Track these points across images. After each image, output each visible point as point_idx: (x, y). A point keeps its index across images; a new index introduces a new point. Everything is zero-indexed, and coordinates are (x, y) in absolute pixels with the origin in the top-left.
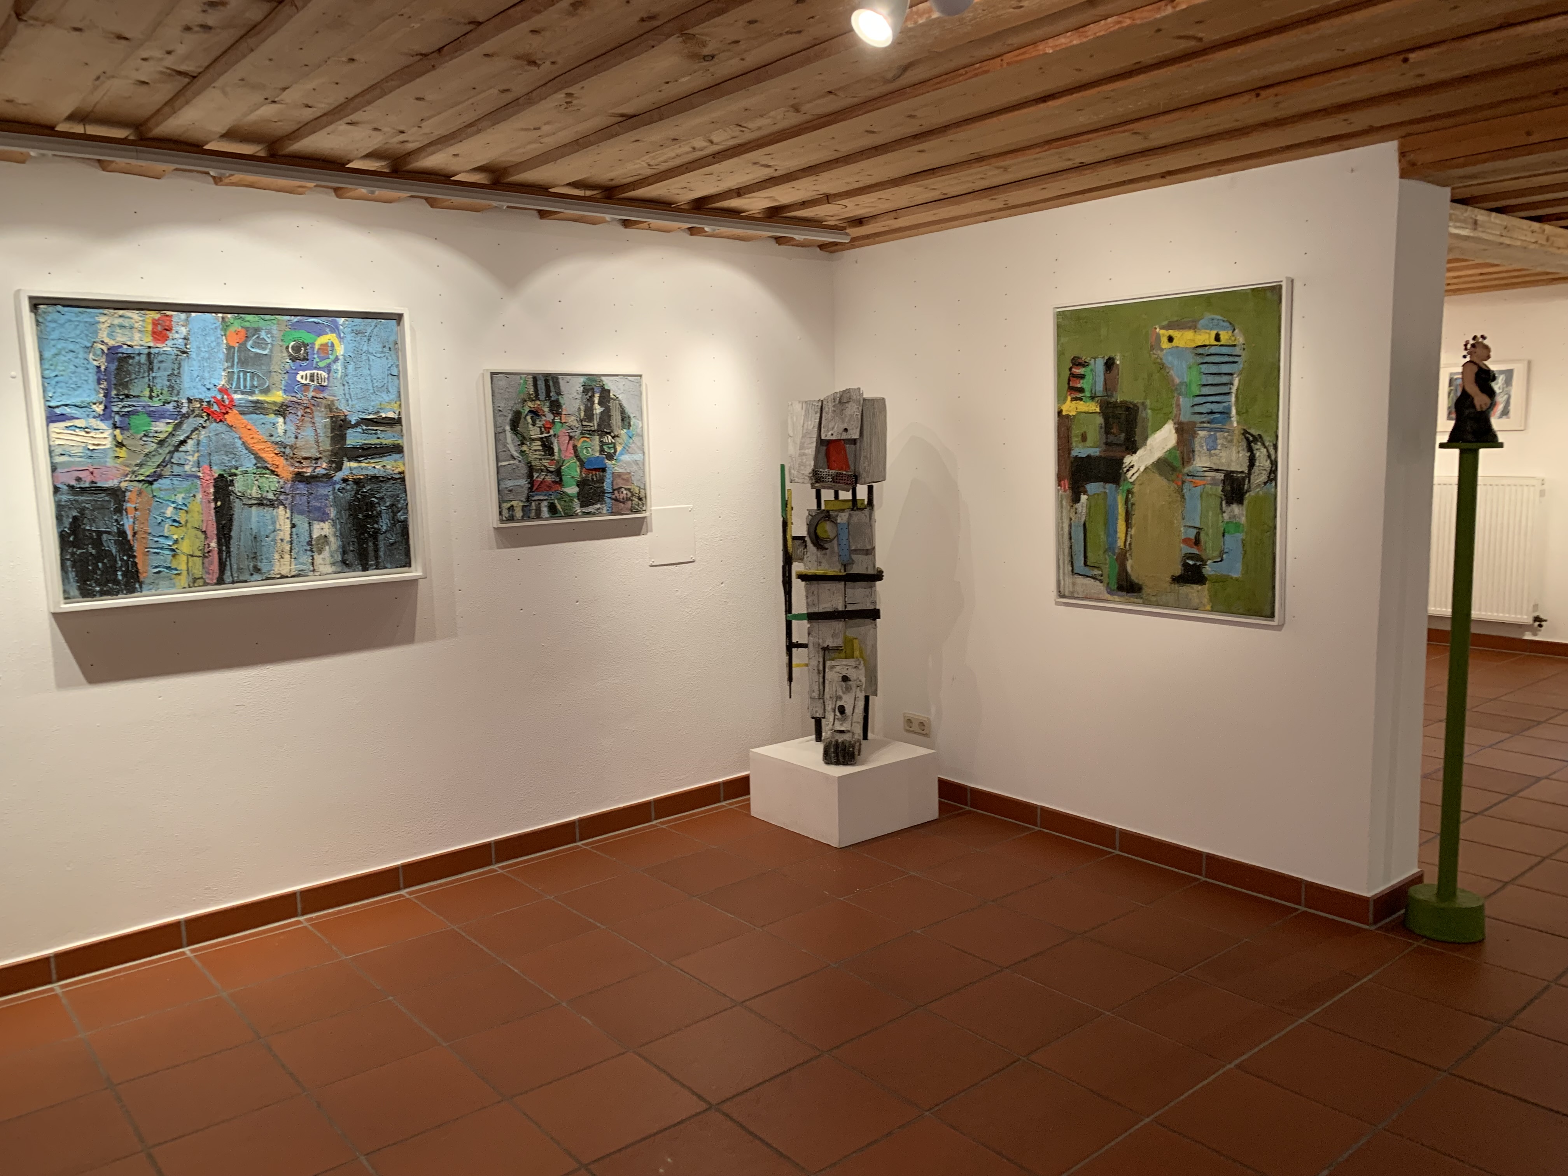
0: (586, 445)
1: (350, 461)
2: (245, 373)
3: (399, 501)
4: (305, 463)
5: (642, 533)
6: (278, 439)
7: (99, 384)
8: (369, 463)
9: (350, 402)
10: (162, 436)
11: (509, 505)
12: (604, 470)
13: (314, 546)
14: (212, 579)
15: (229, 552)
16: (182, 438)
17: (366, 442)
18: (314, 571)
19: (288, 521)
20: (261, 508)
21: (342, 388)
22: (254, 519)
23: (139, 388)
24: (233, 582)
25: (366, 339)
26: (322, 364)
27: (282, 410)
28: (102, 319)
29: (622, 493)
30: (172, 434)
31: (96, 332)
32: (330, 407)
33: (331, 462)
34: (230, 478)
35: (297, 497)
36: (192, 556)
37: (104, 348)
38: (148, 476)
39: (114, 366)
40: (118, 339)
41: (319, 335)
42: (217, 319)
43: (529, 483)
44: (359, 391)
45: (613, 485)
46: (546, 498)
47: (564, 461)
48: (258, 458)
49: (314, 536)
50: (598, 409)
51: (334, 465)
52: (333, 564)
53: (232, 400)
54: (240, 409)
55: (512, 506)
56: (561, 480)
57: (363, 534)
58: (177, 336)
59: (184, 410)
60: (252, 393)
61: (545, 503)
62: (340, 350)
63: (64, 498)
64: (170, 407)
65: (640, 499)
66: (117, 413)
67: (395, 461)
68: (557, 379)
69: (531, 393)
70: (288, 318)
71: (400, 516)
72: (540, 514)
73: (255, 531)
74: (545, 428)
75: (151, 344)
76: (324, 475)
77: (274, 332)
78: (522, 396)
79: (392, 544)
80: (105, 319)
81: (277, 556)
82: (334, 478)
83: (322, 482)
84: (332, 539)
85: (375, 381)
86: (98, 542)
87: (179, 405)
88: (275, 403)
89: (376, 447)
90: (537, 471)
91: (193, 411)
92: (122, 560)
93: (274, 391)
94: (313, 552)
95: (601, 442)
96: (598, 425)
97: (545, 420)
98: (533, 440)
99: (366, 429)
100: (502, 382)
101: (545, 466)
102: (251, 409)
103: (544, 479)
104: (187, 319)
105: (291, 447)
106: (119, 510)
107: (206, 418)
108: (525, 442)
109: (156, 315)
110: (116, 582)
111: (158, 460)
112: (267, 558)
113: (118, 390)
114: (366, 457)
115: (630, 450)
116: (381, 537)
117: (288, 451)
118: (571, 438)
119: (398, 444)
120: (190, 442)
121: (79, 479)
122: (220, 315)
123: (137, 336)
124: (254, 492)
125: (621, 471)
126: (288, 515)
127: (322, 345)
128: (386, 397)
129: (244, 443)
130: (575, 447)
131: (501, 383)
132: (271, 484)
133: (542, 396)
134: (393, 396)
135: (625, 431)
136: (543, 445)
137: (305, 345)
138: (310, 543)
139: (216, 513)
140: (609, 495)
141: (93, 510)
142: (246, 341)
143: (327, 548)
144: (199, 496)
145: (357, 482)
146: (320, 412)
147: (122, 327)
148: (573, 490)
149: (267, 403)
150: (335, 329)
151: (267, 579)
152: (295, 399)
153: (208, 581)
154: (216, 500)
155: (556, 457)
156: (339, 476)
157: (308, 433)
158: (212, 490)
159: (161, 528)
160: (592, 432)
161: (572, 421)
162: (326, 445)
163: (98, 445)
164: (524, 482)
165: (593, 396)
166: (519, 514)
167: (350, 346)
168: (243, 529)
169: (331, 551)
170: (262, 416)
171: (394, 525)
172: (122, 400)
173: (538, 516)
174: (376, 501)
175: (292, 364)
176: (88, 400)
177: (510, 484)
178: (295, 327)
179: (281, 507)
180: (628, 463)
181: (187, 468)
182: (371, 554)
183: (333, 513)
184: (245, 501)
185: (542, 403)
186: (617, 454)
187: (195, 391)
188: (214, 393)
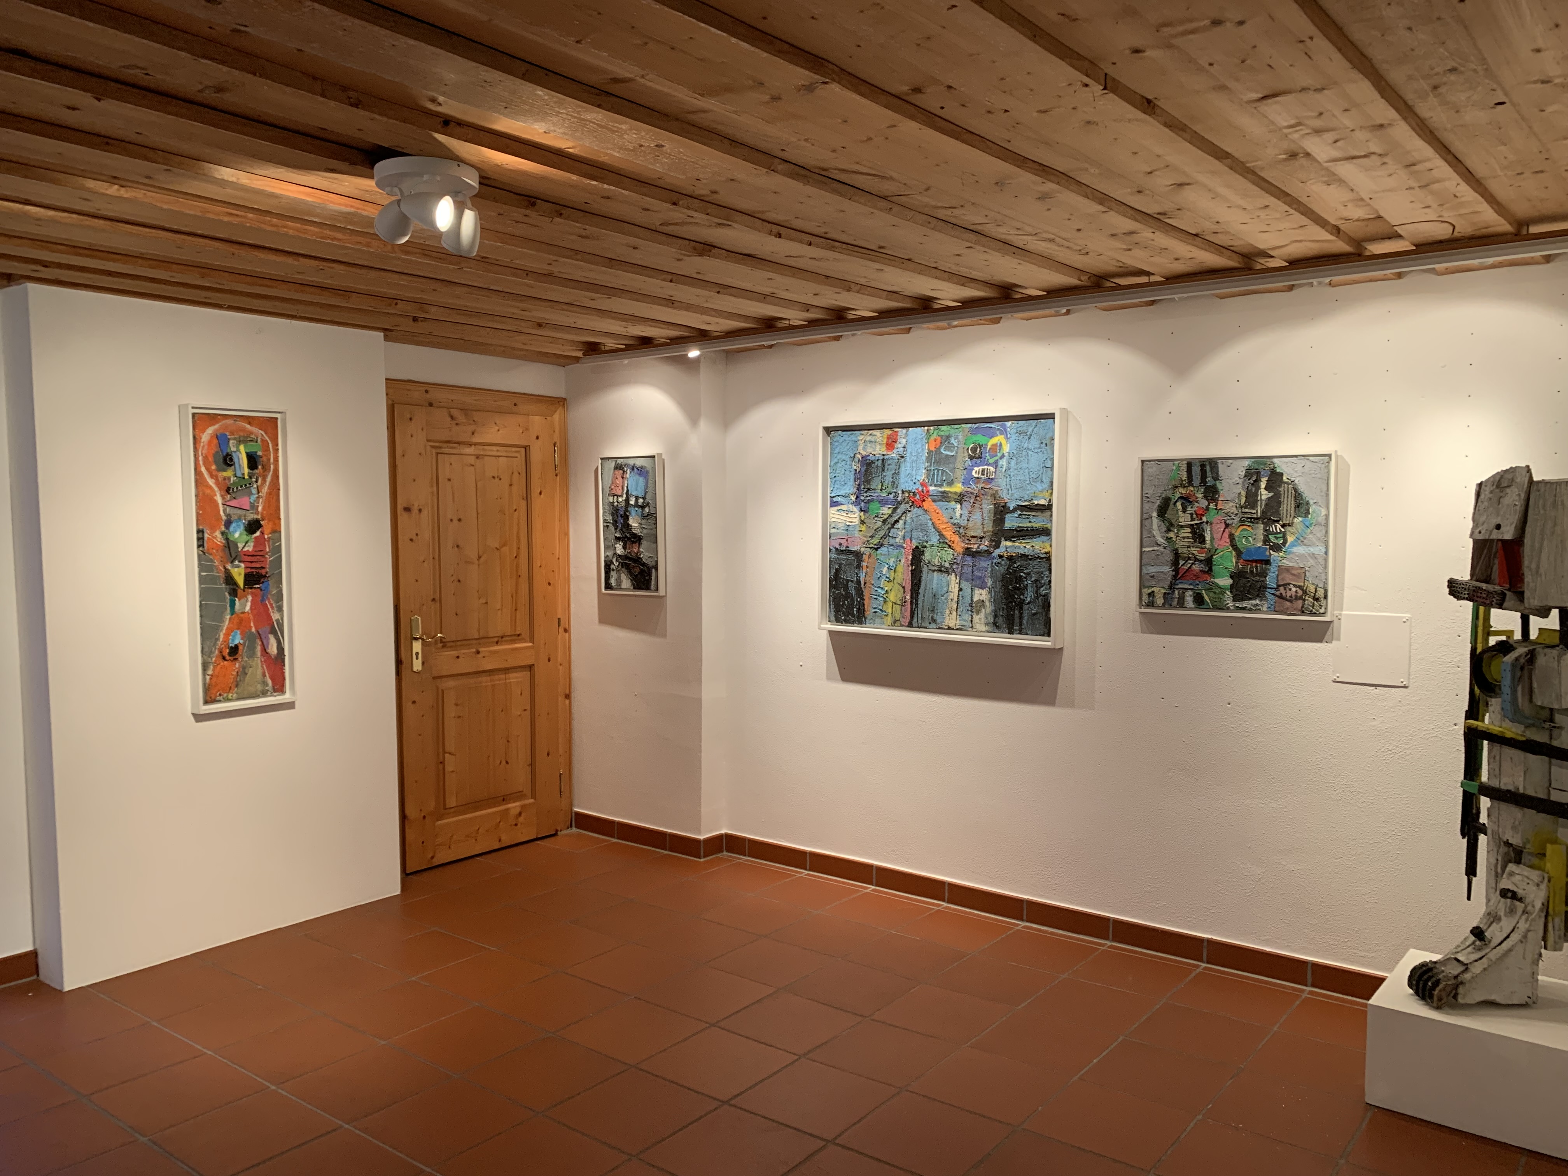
0: (1245, 533)
1: (1006, 540)
2: (938, 470)
3: (1042, 578)
4: (973, 541)
5: (1326, 638)
6: (956, 521)
7: (855, 481)
8: (1021, 543)
9: (1010, 491)
10: (885, 517)
11: (1150, 591)
12: (1267, 562)
13: (974, 607)
14: (905, 622)
15: (917, 604)
16: (895, 519)
17: (1020, 525)
18: (972, 627)
19: (957, 586)
20: (940, 573)
21: (1005, 480)
22: (935, 582)
23: (876, 484)
24: (918, 627)
25: (1027, 438)
26: (991, 461)
27: (960, 499)
28: (861, 438)
29: (1290, 589)
30: (890, 516)
31: (857, 447)
32: (994, 496)
33: (991, 541)
34: (922, 549)
35: (965, 567)
36: (895, 604)
37: (860, 457)
38: (875, 545)
39: (864, 469)
40: (868, 451)
41: (991, 438)
42: (924, 431)
43: (1173, 570)
44: (1018, 482)
45: (1278, 581)
46: (1192, 587)
47: (1216, 550)
48: (941, 535)
49: (975, 600)
50: (1264, 494)
51: (994, 543)
52: (987, 624)
53: (928, 492)
54: (933, 497)
55: (1153, 592)
56: (1211, 569)
57: (1011, 602)
58: (900, 446)
59: (899, 499)
60: (941, 486)
61: (1190, 593)
62: (1006, 449)
63: (833, 556)
64: (891, 496)
65: (1317, 600)
66: (863, 501)
67: (1043, 542)
68: (1216, 463)
69: (1183, 479)
70: (970, 425)
71: (1043, 591)
72: (1183, 603)
73: (935, 590)
74: (1197, 514)
75: (884, 453)
76: (986, 551)
77: (960, 437)
78: (1174, 483)
79: (1034, 614)
80: (862, 437)
81: (948, 612)
82: (993, 554)
83: (984, 556)
84: (987, 604)
85: (1031, 473)
86: (846, 588)
87: (896, 496)
88: (955, 493)
89: (1027, 530)
90: (1184, 558)
91: (904, 499)
92: (857, 600)
93: (956, 484)
94: (972, 612)
95: (1266, 530)
96: (1263, 512)
97: (1197, 507)
98: (1182, 527)
99: (1020, 515)
100: (1152, 469)
101: (1193, 554)
102: (940, 498)
103: (1190, 567)
104: (906, 434)
105: (964, 527)
106: (859, 567)
107: (911, 504)
108: (1172, 529)
109: (888, 432)
110: (853, 616)
111: (882, 533)
112: (941, 612)
113: (865, 485)
114: (1018, 537)
115: (1305, 541)
116: (1025, 607)
117: (962, 530)
118: (1227, 526)
119: (1047, 528)
120: (901, 522)
121: (840, 544)
122: (926, 428)
123: (878, 447)
124: (936, 561)
125: (1291, 564)
126: (958, 581)
127: (992, 445)
128: (1040, 487)
129: (933, 524)
130: (1231, 536)
131: (1150, 470)
132: (948, 555)
133: (1196, 481)
134: (1046, 485)
135: (1300, 519)
136: (1193, 533)
137: (981, 446)
138: (971, 605)
139: (912, 574)
140: (1273, 591)
141: (845, 565)
142: (940, 446)
143: (983, 610)
144: (903, 561)
145: (1010, 558)
146: (986, 499)
147: (871, 442)
148: (1225, 581)
149: (951, 493)
150: (1004, 432)
151: (940, 628)
152: (969, 490)
153: (903, 623)
154: (912, 564)
155: (1208, 545)
156: (997, 552)
157: (977, 516)
158: (911, 557)
159: (879, 582)
160: (1254, 520)
161: (1230, 507)
162: (989, 527)
163: (851, 522)
164: (1167, 569)
165: (1257, 481)
166: (1160, 601)
167: (1014, 444)
168: (928, 588)
169: (985, 613)
170: (946, 503)
171: (1037, 598)
172: (866, 492)
173: (1181, 604)
174: (1024, 575)
175: (970, 463)
176: (848, 492)
177: (1152, 570)
178: (974, 432)
179: (953, 574)
180: (1301, 556)
181: (897, 540)
182: (1017, 620)
183: (990, 583)
184: (930, 567)
185: (1196, 489)
186: (1288, 544)
187: (907, 484)
188: (918, 486)
